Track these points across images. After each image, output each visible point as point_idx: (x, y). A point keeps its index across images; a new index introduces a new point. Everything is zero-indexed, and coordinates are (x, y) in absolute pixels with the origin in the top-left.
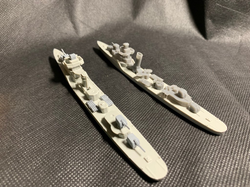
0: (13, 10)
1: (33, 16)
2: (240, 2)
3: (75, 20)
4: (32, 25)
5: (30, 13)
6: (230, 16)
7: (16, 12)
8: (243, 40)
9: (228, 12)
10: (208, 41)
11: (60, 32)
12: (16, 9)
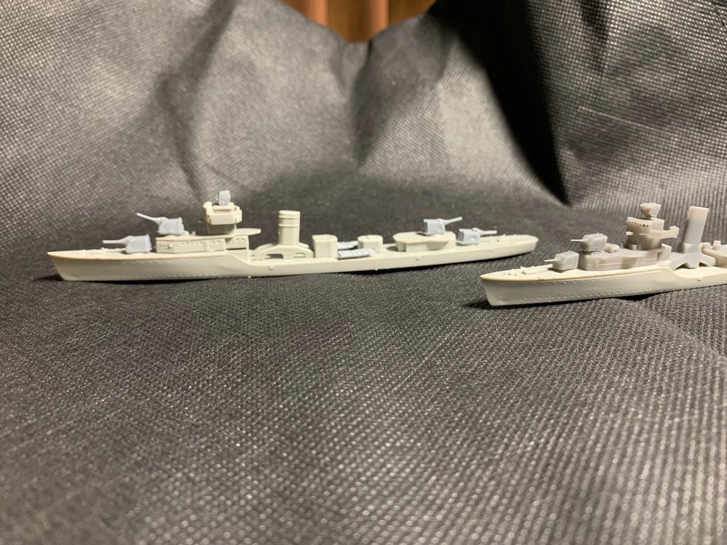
0: (18, 137)
1: (74, 154)
2: (641, 99)
3: (192, 164)
4: (68, 177)
5: (65, 144)
6: (622, 137)
7: (26, 142)
8: (668, 199)
9: (614, 127)
10: (573, 208)
11: (150, 194)
12: (25, 133)
